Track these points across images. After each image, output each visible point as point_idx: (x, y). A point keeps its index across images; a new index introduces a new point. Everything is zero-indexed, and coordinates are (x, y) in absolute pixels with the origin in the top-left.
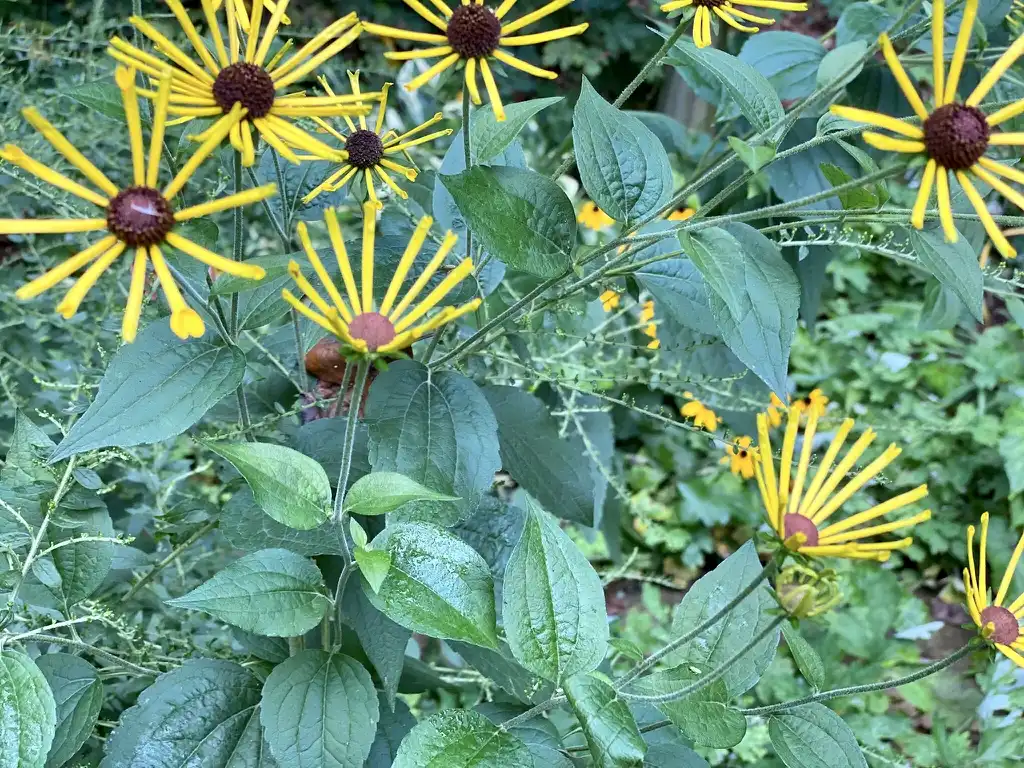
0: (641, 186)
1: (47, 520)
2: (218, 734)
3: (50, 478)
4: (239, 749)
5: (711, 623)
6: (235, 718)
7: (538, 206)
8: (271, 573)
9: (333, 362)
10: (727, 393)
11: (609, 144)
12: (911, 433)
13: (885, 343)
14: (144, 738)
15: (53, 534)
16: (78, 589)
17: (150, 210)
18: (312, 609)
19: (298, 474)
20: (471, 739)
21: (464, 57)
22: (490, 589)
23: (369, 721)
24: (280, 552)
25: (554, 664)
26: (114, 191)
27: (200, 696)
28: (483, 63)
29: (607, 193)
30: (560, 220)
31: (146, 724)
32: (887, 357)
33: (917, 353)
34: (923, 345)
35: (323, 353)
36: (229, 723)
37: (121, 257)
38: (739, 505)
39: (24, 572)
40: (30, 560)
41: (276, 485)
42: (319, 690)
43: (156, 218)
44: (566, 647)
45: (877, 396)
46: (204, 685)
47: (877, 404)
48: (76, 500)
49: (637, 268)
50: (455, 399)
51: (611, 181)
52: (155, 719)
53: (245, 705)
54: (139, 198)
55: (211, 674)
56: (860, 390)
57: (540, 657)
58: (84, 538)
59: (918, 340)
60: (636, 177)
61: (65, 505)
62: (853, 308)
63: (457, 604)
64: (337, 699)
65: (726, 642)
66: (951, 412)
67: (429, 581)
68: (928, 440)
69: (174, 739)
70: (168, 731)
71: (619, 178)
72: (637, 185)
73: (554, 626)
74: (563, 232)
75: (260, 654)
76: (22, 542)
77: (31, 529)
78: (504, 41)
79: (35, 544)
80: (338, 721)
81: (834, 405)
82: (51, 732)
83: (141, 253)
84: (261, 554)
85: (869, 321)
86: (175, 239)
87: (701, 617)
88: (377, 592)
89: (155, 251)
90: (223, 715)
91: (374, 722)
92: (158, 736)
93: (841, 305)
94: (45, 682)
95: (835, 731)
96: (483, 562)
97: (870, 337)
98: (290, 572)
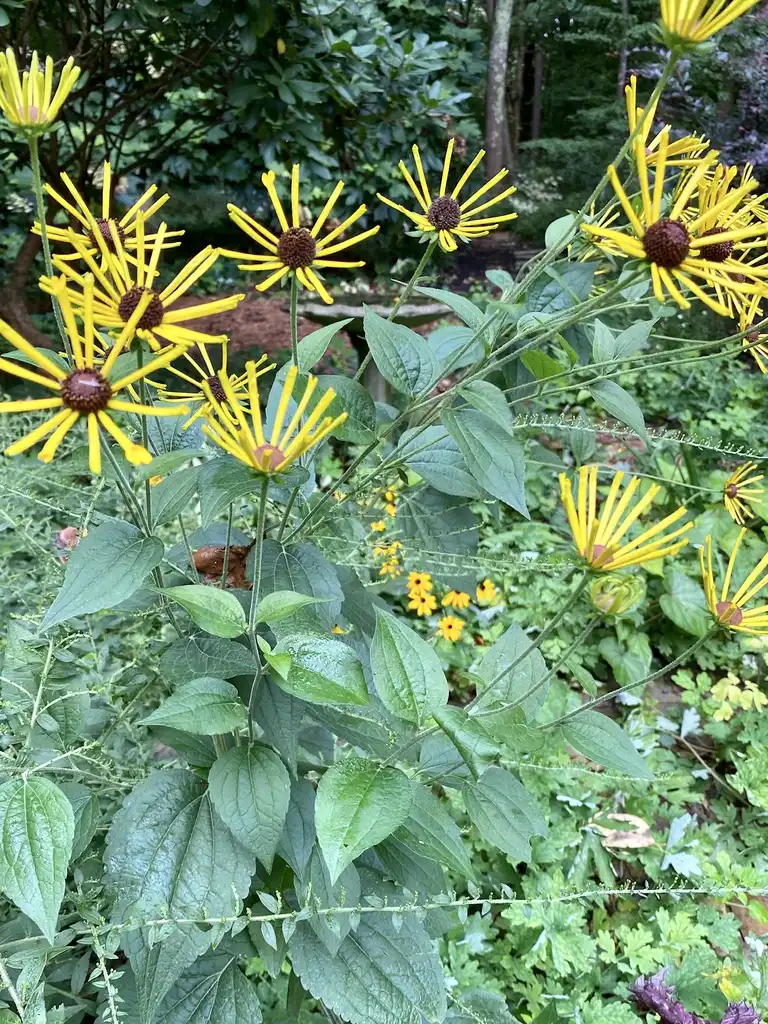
0: (418, 370)
1: (41, 687)
2: (182, 818)
3: (37, 660)
4: (198, 825)
5: (501, 677)
6: (191, 805)
7: (348, 399)
8: (203, 694)
9: (212, 559)
10: (453, 565)
11: (392, 345)
12: (547, 597)
13: (521, 547)
14: (132, 830)
15: (45, 698)
16: (69, 732)
17: (93, 383)
18: (235, 714)
19: (219, 603)
20: (362, 776)
21: (293, 268)
22: (360, 668)
23: (283, 787)
24: (206, 680)
25: (415, 710)
26: (62, 376)
27: (165, 794)
28: (307, 269)
29: (397, 376)
30: (364, 407)
31: (131, 820)
32: (525, 554)
33: (541, 549)
34: (544, 544)
35: (206, 555)
36: (187, 809)
37: (78, 421)
38: (454, 657)
39: (32, 724)
40: (34, 716)
41: (206, 612)
42: (246, 773)
43: (99, 388)
44: (419, 698)
45: (522, 579)
46: (165, 788)
47: (523, 584)
48: (59, 672)
49: (405, 460)
50: (305, 559)
51: (398, 368)
52: (136, 815)
53: (195, 795)
54: (83, 376)
55: (170, 780)
56: (511, 578)
57: (405, 707)
58: (69, 694)
59: (540, 542)
60: (412, 364)
61: (51, 676)
62: (497, 532)
63: (341, 682)
64: (260, 779)
65: (514, 689)
66: (568, 580)
67: (318, 670)
68: (558, 600)
69: (152, 827)
70: (147, 821)
71: (402, 365)
72: (415, 369)
73: (409, 685)
74: (368, 415)
75: (199, 764)
76: (27, 705)
77: (31, 696)
78: (320, 253)
79: (36, 705)
80: (263, 791)
81: (498, 589)
82: (72, 825)
83: (92, 418)
84: (194, 683)
85: (508, 537)
86: (116, 404)
87: (494, 675)
88: (286, 678)
89: (102, 415)
90: (182, 805)
91: (287, 787)
92: (141, 826)
93: (489, 531)
94: (61, 793)
95: (605, 727)
96: (351, 650)
97: (513, 546)
98: (216, 691)
